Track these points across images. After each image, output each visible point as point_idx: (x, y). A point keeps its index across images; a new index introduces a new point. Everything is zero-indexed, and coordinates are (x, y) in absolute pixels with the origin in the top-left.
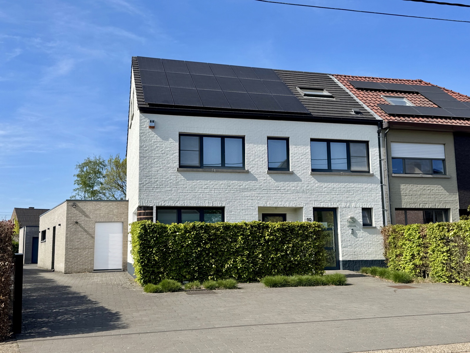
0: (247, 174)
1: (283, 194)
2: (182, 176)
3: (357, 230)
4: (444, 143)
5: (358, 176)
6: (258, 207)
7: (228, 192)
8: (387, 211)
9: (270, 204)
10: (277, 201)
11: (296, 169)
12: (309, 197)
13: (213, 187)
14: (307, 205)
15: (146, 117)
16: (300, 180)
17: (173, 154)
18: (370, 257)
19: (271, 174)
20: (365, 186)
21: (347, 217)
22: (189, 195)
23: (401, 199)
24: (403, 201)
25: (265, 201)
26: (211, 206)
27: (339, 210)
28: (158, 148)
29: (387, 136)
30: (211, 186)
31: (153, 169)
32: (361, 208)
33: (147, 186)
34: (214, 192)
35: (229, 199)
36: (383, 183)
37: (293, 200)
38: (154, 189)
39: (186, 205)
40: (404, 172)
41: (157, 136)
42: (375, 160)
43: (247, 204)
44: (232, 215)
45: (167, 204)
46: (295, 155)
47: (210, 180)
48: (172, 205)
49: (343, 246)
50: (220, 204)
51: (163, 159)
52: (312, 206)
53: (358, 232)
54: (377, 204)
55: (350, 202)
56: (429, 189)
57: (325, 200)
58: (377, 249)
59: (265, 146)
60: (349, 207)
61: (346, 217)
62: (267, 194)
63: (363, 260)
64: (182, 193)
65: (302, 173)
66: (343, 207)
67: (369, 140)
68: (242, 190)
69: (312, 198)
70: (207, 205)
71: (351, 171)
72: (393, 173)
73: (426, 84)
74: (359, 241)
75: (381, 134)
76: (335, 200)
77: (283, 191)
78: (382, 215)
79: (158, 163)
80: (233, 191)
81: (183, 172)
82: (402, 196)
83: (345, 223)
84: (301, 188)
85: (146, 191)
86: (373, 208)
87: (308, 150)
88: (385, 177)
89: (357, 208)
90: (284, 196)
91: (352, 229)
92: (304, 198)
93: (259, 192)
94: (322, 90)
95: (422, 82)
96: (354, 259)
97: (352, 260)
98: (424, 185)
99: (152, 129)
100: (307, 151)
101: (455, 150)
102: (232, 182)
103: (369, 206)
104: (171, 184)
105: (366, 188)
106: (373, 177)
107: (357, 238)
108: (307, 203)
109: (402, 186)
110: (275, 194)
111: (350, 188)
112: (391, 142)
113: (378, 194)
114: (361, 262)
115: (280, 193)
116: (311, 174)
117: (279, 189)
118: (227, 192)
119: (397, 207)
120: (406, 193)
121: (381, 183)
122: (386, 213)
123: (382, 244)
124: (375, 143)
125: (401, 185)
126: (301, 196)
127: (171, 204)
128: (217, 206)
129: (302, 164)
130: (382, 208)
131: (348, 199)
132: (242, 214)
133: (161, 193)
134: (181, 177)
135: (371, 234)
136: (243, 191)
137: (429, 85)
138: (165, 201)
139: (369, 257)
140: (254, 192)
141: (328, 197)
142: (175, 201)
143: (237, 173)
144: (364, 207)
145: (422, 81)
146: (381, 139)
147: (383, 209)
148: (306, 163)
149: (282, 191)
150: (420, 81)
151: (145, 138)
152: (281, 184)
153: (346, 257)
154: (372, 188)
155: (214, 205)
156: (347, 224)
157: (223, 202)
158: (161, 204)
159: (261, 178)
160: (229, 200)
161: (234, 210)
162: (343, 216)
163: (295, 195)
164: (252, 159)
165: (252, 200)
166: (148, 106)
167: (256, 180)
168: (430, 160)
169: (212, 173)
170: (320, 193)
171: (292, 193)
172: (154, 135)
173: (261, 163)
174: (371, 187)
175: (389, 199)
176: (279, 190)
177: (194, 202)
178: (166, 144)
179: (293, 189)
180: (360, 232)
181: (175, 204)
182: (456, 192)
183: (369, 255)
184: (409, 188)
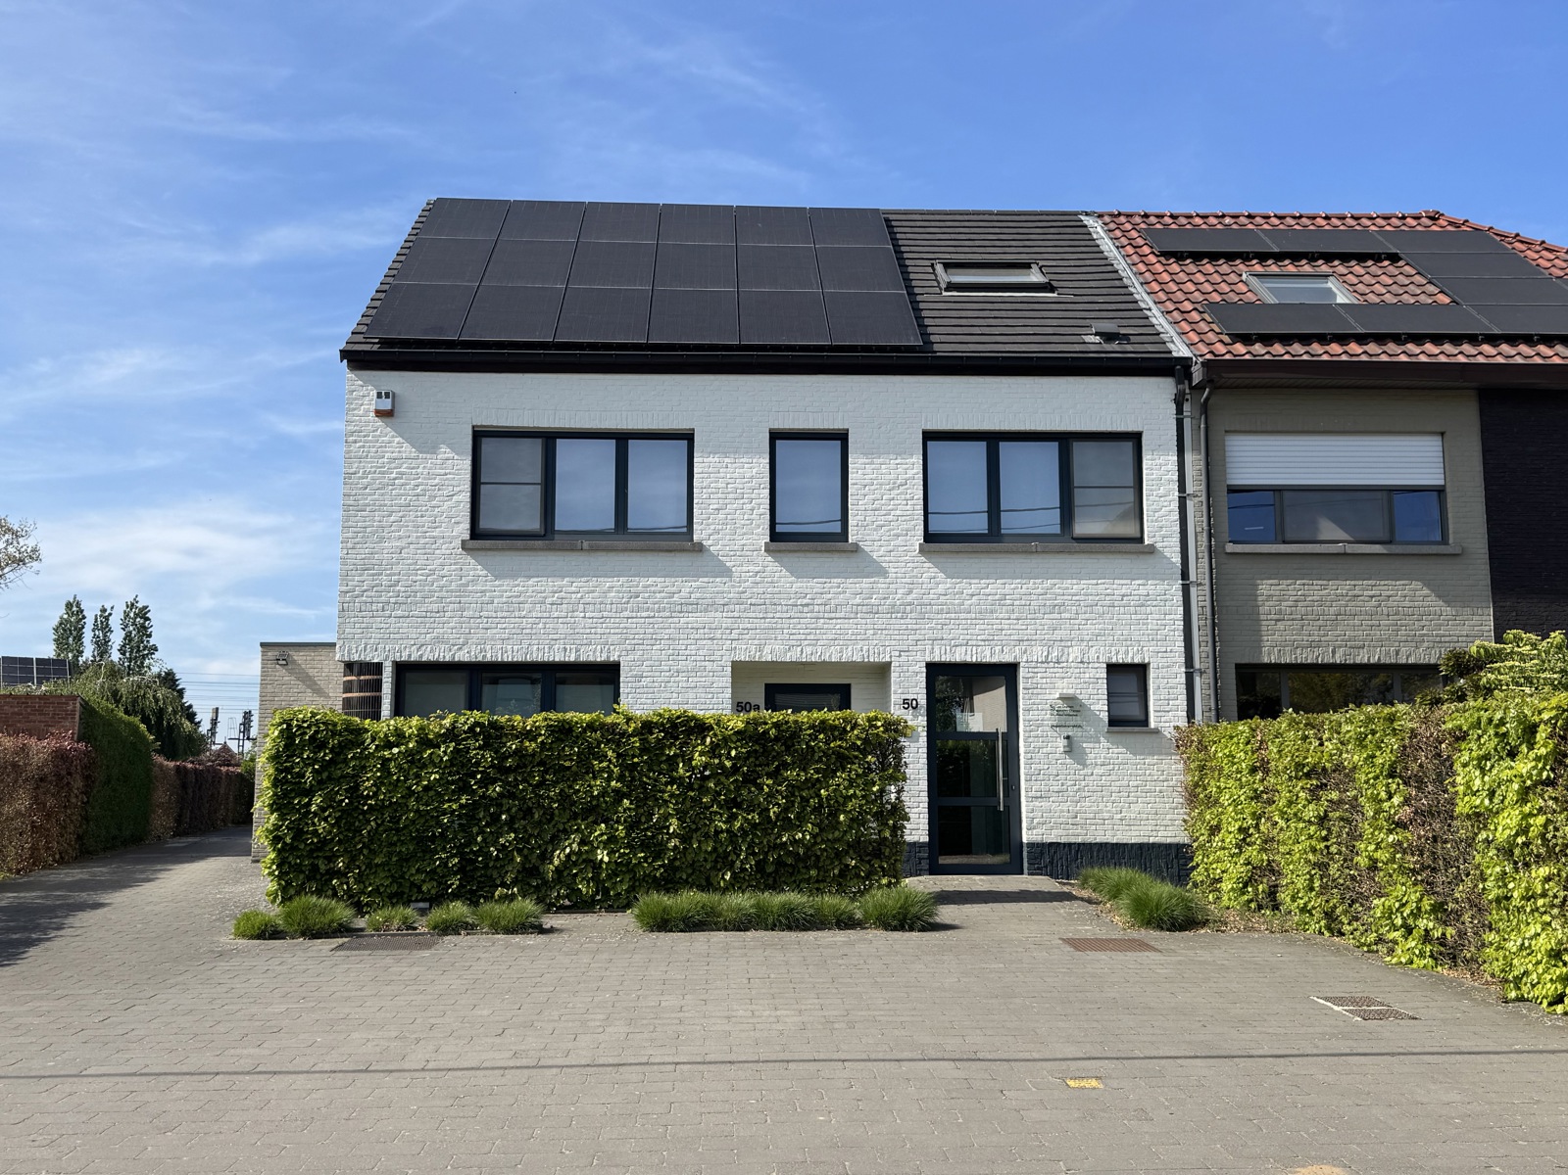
0: (695, 554)
1: (822, 621)
2: (479, 567)
3: (1084, 739)
4: (1443, 430)
5: (1093, 556)
6: (732, 662)
7: (630, 615)
8: (1201, 673)
9: (774, 651)
10: (799, 643)
11: (869, 535)
12: (915, 627)
13: (582, 598)
14: (907, 654)
15: (366, 382)
16: (882, 572)
17: (453, 495)
18: (1134, 834)
19: (778, 555)
20: (1121, 587)
21: (1052, 697)
22: (499, 626)
23: (1258, 632)
24: (1267, 640)
25: (756, 642)
26: (572, 659)
27: (1022, 673)
28: (402, 478)
29: (1209, 413)
30: (574, 596)
31: (386, 544)
32: (1105, 666)
33: (364, 598)
34: (582, 615)
35: (632, 637)
36: (1193, 577)
37: (853, 637)
38: (386, 607)
39: (488, 658)
40: (1279, 538)
41: (402, 440)
42: (1162, 499)
43: (693, 652)
44: (642, 690)
45: (428, 656)
46: (867, 488)
47: (572, 576)
48: (444, 657)
49: (1033, 794)
50: (601, 652)
51: (419, 514)
52: (921, 659)
53: (1091, 745)
54: (1166, 652)
55: (1063, 644)
56: (1372, 597)
57: (969, 637)
58: (1161, 805)
59: (761, 460)
60: (1058, 663)
61: (1047, 697)
62: (763, 620)
63: (1106, 844)
64: (479, 620)
65: (891, 548)
66: (1037, 662)
67: (1140, 429)
68: (678, 608)
69: (923, 632)
70: (558, 658)
71: (1073, 538)
72: (1230, 542)
73: (1451, 223)
74: (1091, 778)
75: (1187, 407)
76: (1007, 637)
77: (822, 608)
78: (1182, 690)
79: (403, 526)
80: (648, 610)
81: (483, 553)
82: (1264, 623)
83: (1040, 718)
84: (885, 598)
85: (360, 614)
86: (1149, 663)
87: (915, 471)
88: (1200, 555)
89: (1089, 663)
90: (826, 626)
91: (1068, 738)
92: (896, 632)
93: (736, 614)
94: (1027, 266)
95: (1438, 219)
96: (1073, 840)
97: (1062, 841)
98: (1353, 583)
99: (388, 420)
100: (910, 473)
101: (1486, 452)
102: (644, 582)
103: (1133, 658)
104: (441, 591)
105: (1123, 596)
106: (1152, 556)
107: (1085, 765)
108: (905, 648)
109: (1265, 587)
110: (792, 621)
111: (1066, 597)
112: (1226, 432)
113: (1172, 617)
114: (1098, 851)
115: (809, 615)
116: (922, 551)
117: (805, 601)
118: (626, 614)
119: (1243, 662)
120: (1280, 612)
121: (1185, 575)
122: (1197, 680)
123: (1180, 789)
124: (1162, 438)
125: (1259, 582)
126: (884, 627)
127: (442, 654)
128: (591, 659)
129: (891, 518)
130: (1186, 662)
131: (1058, 634)
132: (676, 685)
133: (408, 620)
134: (473, 567)
135: (1140, 754)
136: (681, 612)
137: (1464, 228)
138: (422, 645)
139: (1129, 833)
140: (719, 614)
141: (982, 627)
142: (454, 645)
143: (661, 554)
144: (1114, 660)
145: (1442, 215)
146: (1187, 423)
147: (1186, 668)
148: (905, 513)
149: (816, 608)
150: (1432, 215)
151: (364, 447)
152: (813, 585)
153: (1040, 831)
154: (1148, 595)
155: (583, 658)
156: (1049, 718)
157: (612, 648)
158: (410, 656)
159: (745, 569)
160: (633, 642)
161: (649, 674)
162: (1035, 691)
163: (864, 621)
164: (715, 506)
165: (712, 639)
166: (376, 348)
167: (727, 572)
168: (1385, 493)
169: (579, 554)
170: (953, 616)
171: (852, 616)
172: (393, 437)
173: (746, 517)
174: (1143, 591)
175: (1209, 632)
176: (807, 605)
177: (515, 647)
178: (428, 464)
179: (858, 601)
180: (1097, 745)
181: (454, 655)
182: (1484, 604)
183: (1127, 828)
184: (1295, 593)
